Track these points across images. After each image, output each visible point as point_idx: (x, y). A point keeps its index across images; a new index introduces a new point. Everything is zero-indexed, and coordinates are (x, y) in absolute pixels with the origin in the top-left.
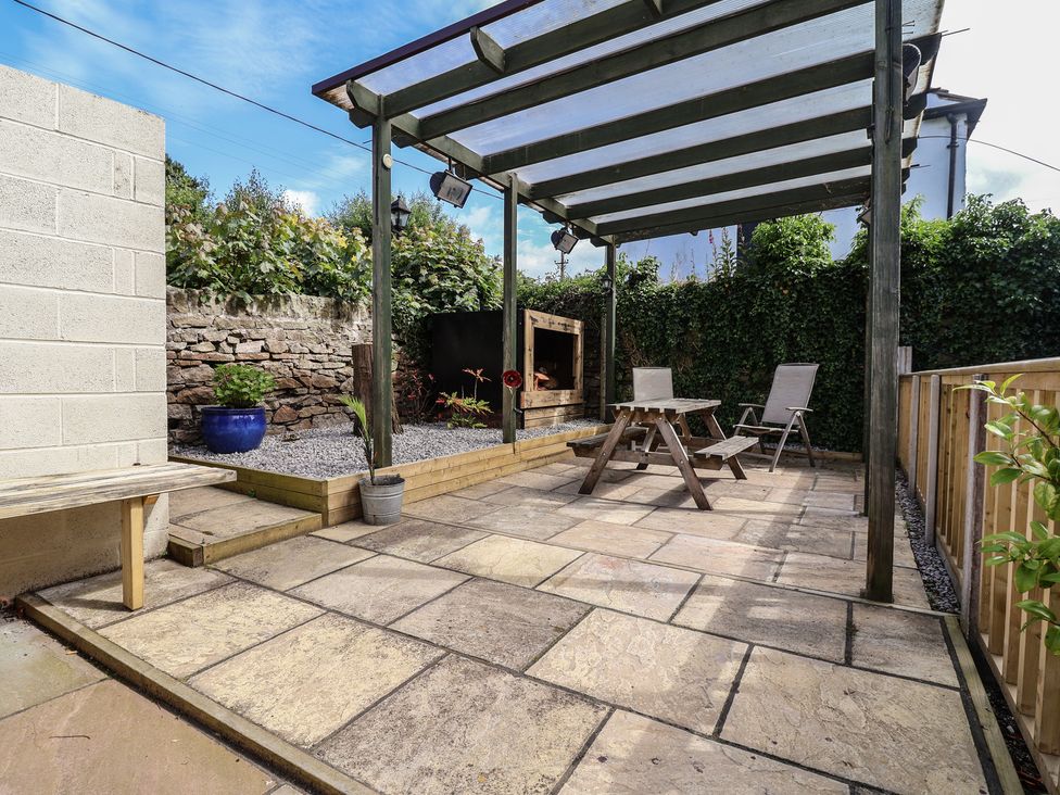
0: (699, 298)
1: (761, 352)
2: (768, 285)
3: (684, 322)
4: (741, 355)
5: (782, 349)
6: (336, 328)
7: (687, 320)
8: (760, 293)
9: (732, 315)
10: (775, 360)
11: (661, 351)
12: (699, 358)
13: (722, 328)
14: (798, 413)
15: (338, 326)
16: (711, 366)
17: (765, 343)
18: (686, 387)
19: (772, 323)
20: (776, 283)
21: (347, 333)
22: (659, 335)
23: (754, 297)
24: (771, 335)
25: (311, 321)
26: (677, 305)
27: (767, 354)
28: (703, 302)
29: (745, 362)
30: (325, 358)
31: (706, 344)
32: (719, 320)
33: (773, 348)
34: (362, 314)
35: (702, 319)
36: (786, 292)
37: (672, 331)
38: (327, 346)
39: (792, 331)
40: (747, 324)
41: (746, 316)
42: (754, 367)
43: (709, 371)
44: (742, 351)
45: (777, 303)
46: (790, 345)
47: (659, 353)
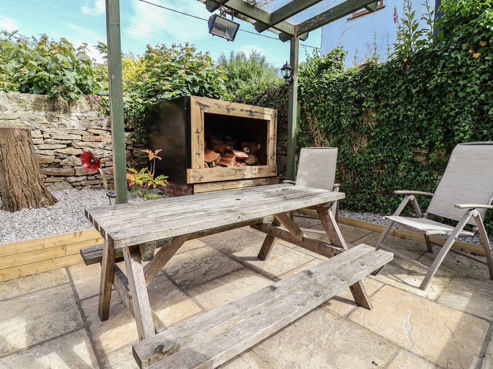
0: (375, 77)
1: (440, 130)
2: (453, 50)
3: (359, 102)
4: (417, 134)
5: (466, 124)
6: (51, 118)
7: (362, 100)
8: (442, 61)
9: (408, 91)
10: (456, 138)
11: (337, 131)
12: (373, 138)
13: (396, 105)
14: (476, 213)
15: (54, 117)
16: (384, 145)
17: (446, 119)
18: (359, 166)
19: (456, 96)
20: (464, 46)
21: (64, 121)
22: (335, 117)
23: (436, 67)
24: (452, 109)
25: (21, 112)
26: (353, 87)
27: (449, 131)
28: (379, 81)
29: (420, 141)
30: (41, 141)
31: (379, 123)
32: (393, 98)
33: (456, 124)
34: (82, 107)
35: (377, 98)
36: (476, 55)
37: (346, 112)
38: (42, 132)
39: (482, 103)
40: (425, 99)
41: (425, 90)
42: (431, 146)
43: (381, 151)
44: (418, 129)
45: (463, 70)
46: (478, 121)
47: (335, 134)
